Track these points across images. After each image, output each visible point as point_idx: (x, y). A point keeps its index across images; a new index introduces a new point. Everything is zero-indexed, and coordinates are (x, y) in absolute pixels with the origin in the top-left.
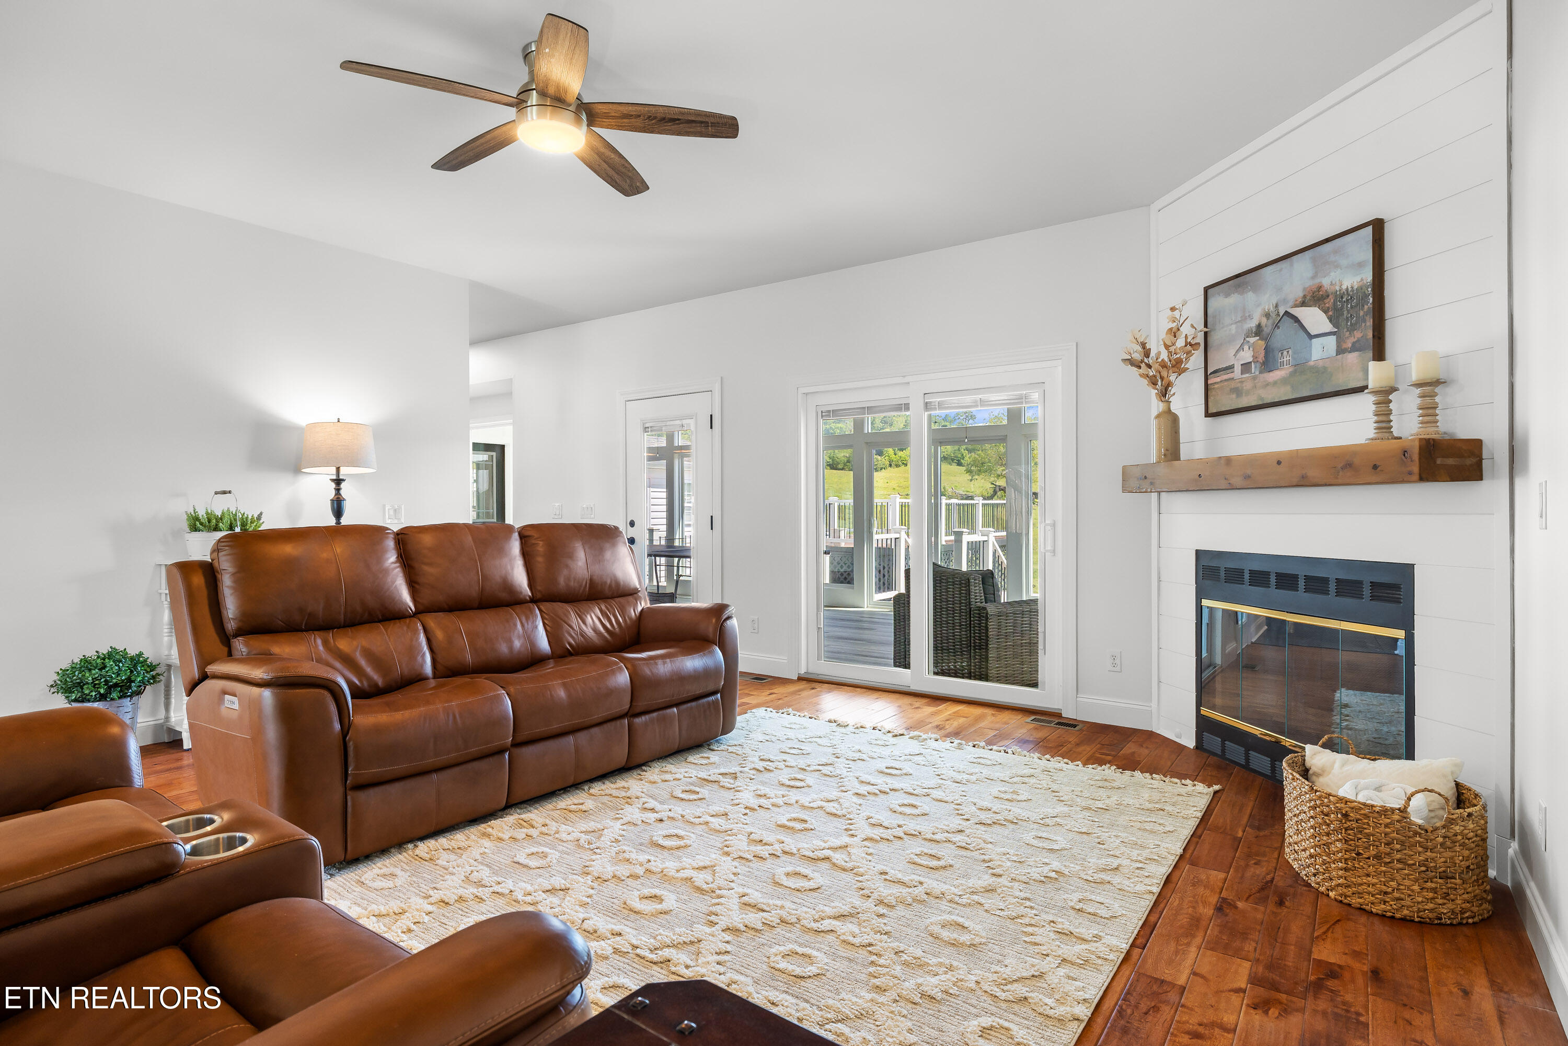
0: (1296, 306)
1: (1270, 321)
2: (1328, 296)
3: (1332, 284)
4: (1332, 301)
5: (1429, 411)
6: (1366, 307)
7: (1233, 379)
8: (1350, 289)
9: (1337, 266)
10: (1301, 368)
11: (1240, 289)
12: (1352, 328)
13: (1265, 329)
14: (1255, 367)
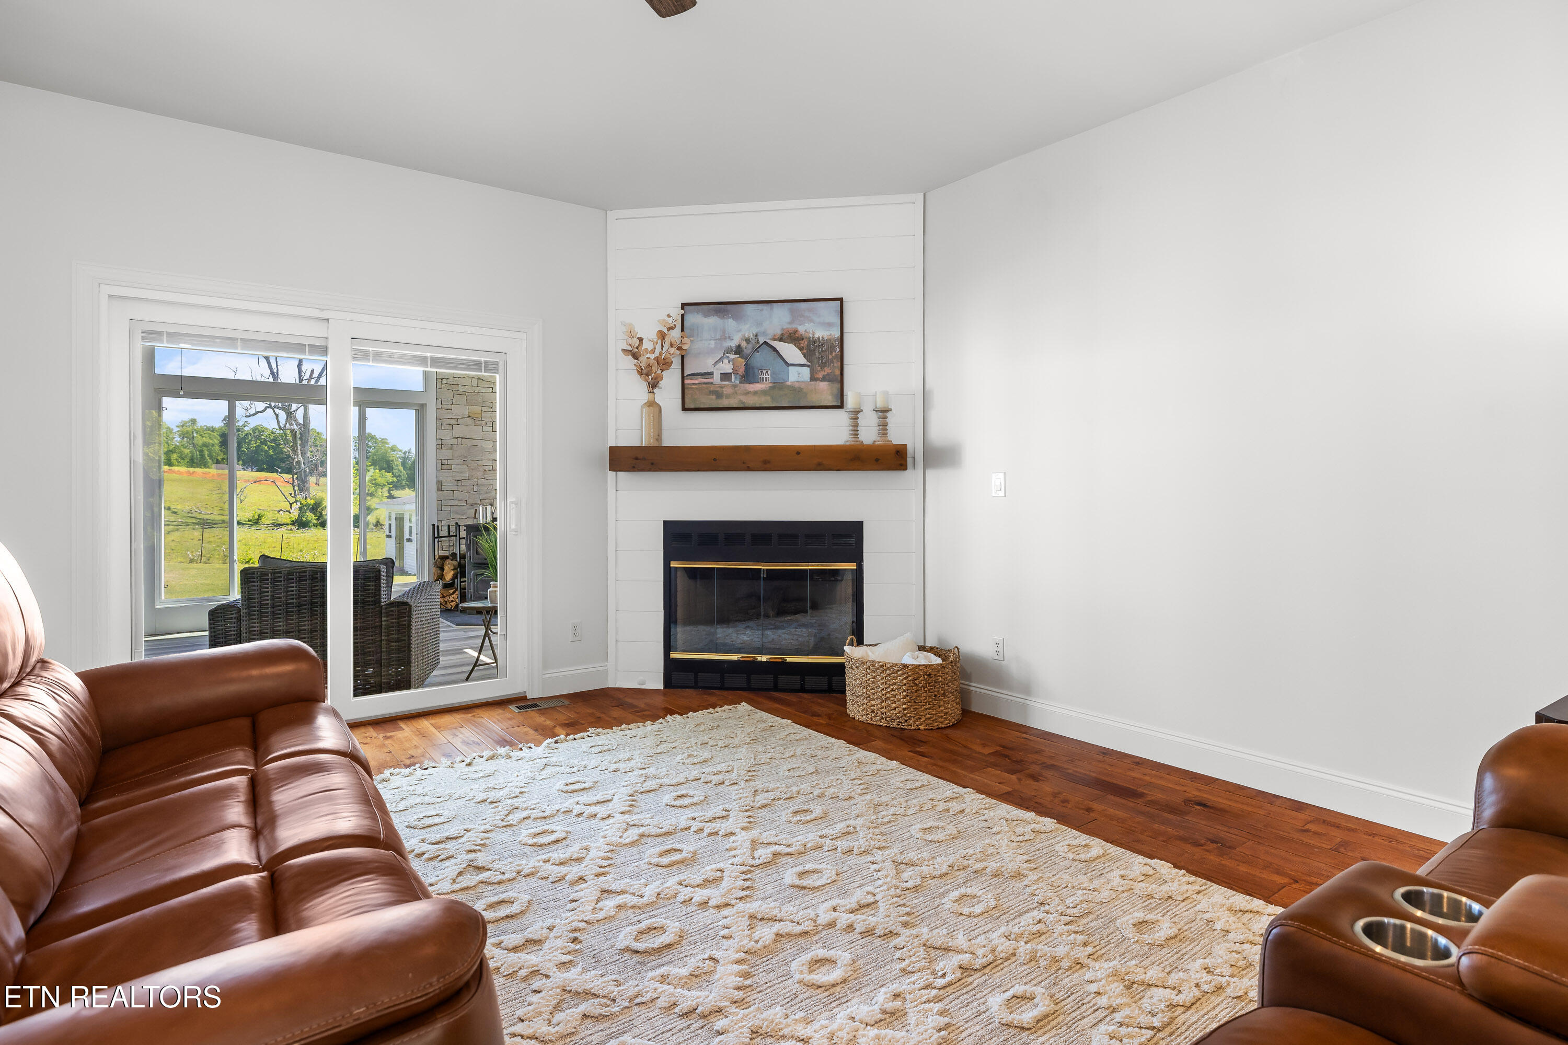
0: (774, 340)
1: (750, 346)
2: (803, 339)
3: (806, 331)
4: (806, 343)
5: (883, 427)
6: (834, 354)
7: (712, 383)
8: (821, 339)
9: (812, 321)
10: (779, 385)
11: (718, 313)
12: (823, 366)
13: (745, 351)
14: (736, 378)
